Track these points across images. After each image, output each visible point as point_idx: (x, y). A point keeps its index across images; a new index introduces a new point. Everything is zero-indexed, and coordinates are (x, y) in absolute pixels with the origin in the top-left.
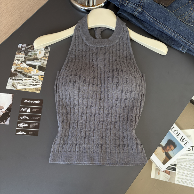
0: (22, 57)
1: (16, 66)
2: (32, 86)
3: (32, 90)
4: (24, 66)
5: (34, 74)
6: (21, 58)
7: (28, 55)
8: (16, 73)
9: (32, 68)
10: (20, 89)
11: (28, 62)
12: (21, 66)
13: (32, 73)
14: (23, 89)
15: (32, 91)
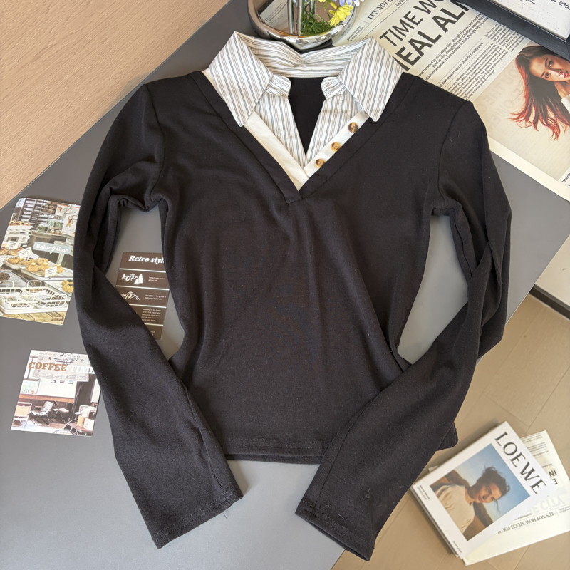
0: (24, 233)
1: (8, 254)
2: (44, 306)
3: (43, 317)
4: (27, 255)
5: (52, 277)
6: (22, 235)
7: (40, 228)
8: (6, 274)
9: (46, 262)
10: (14, 315)
11: (39, 246)
12: (20, 255)
13: (47, 275)
14: (22, 316)
15: (45, 320)
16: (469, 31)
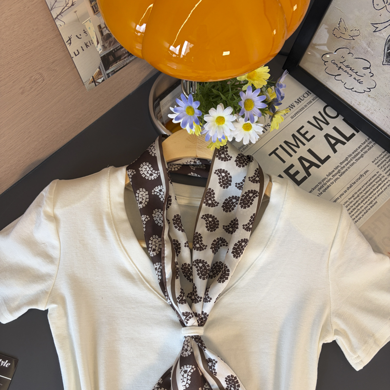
16: (358, 154)
